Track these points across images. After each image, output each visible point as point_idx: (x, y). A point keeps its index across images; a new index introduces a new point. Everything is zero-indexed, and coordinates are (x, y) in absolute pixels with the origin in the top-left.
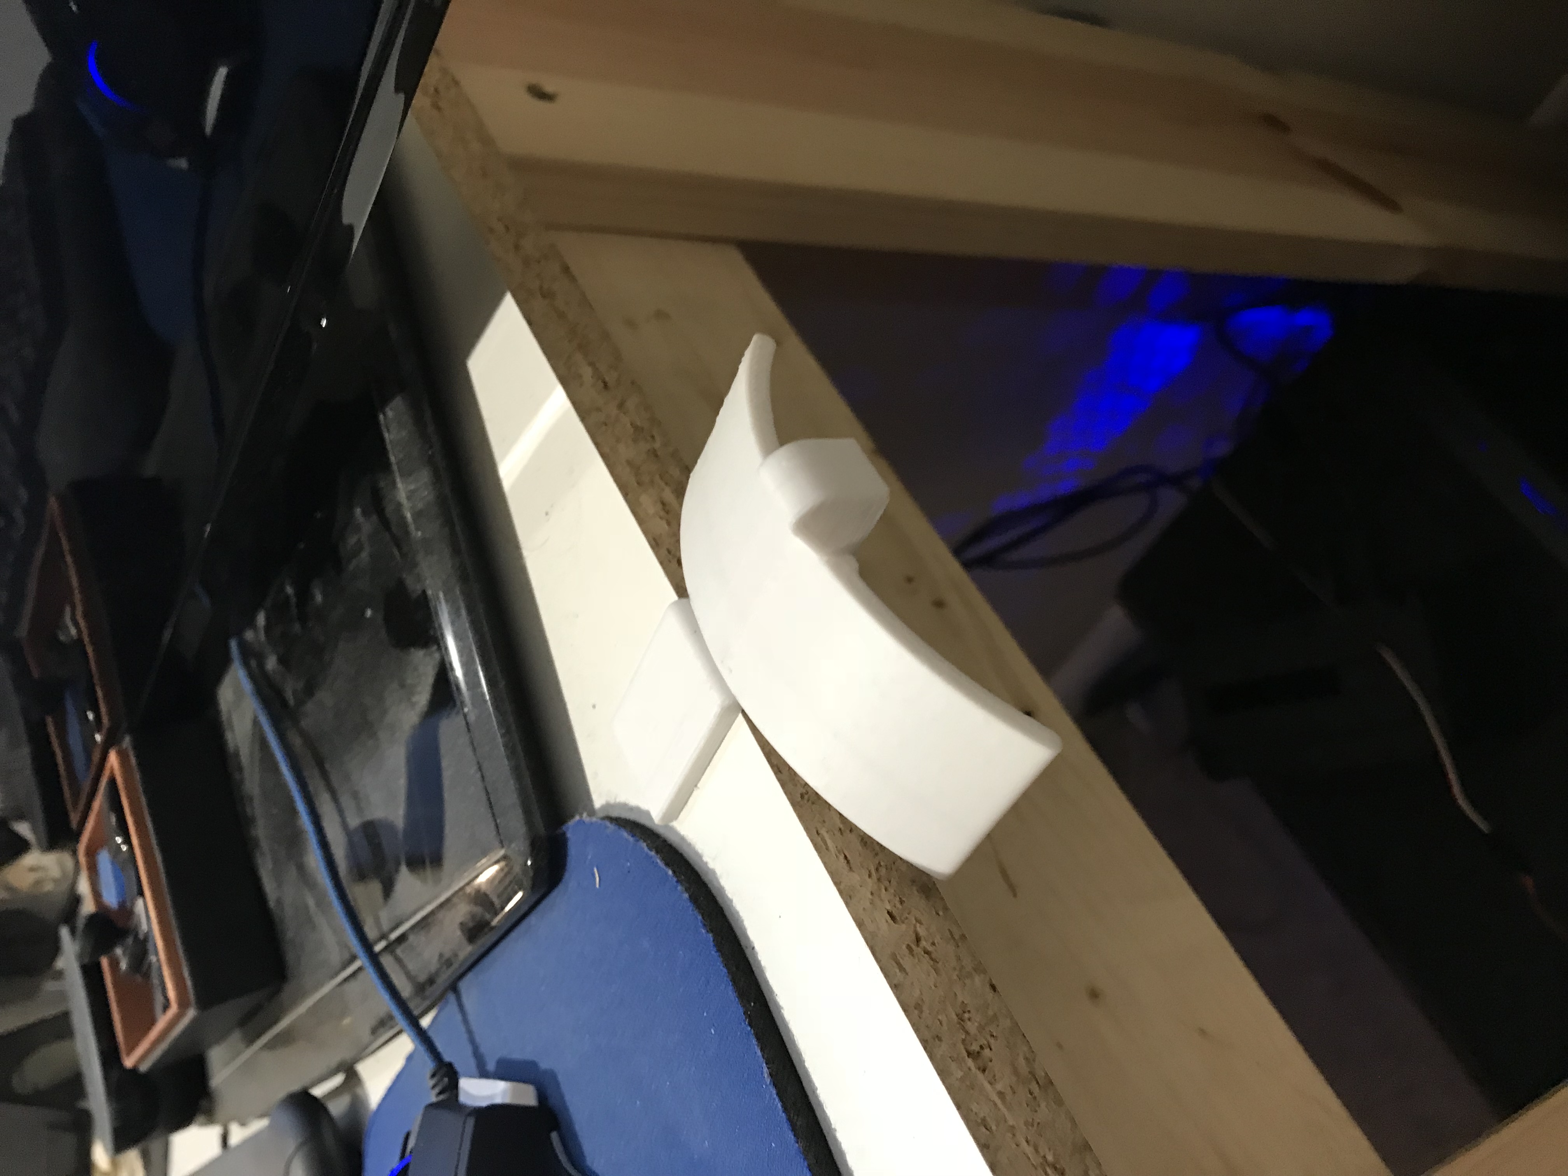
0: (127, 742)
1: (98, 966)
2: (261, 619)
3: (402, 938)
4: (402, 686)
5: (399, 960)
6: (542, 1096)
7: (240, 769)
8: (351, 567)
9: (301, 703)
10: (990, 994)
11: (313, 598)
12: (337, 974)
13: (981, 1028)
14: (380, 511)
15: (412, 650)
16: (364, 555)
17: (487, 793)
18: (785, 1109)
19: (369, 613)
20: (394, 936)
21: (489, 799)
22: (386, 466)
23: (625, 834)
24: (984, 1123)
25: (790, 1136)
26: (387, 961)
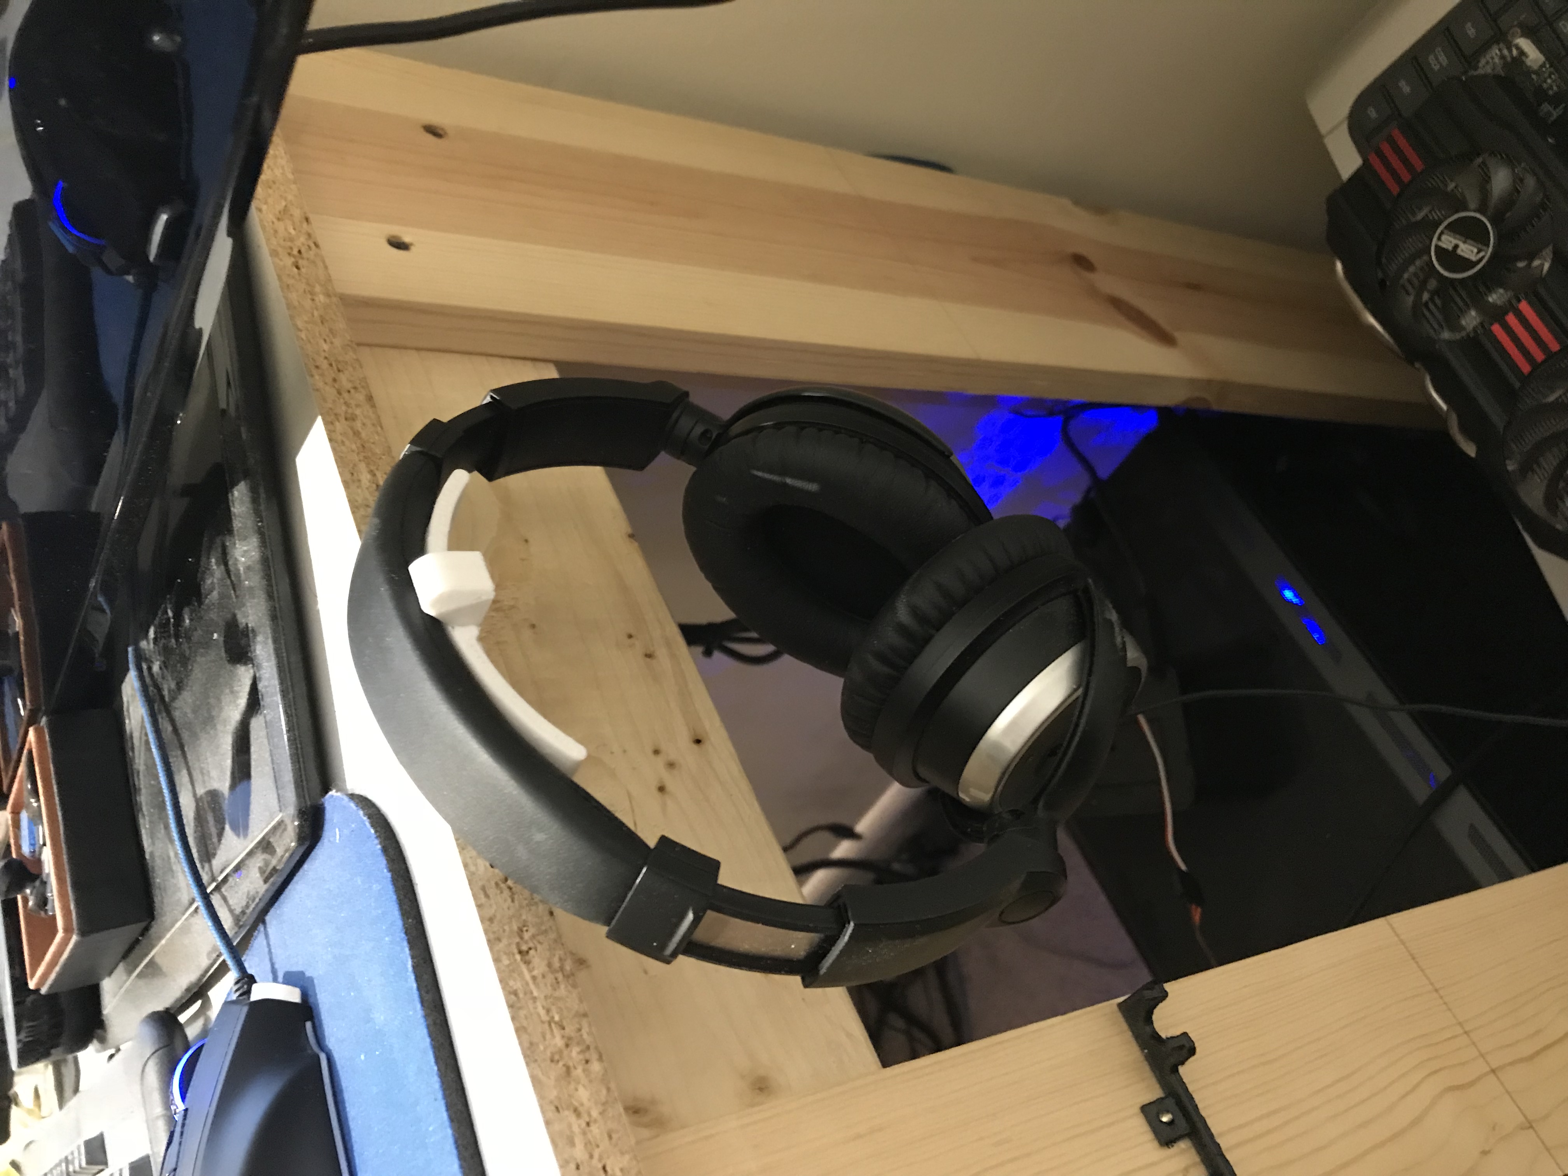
0: (44, 721)
1: (15, 901)
2: (152, 634)
3: (225, 880)
4: (232, 692)
5: (225, 899)
6: (305, 995)
7: (133, 749)
8: (207, 601)
9: (173, 699)
10: (547, 917)
11: (184, 621)
12: (187, 909)
13: (533, 937)
14: (226, 564)
15: (238, 666)
16: (215, 594)
17: (274, 772)
18: (419, 989)
19: (215, 636)
20: (220, 878)
21: (275, 776)
22: (230, 531)
23: (352, 805)
24: (515, 993)
25: (419, 1006)
26: (216, 900)
